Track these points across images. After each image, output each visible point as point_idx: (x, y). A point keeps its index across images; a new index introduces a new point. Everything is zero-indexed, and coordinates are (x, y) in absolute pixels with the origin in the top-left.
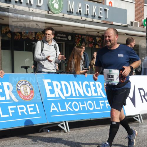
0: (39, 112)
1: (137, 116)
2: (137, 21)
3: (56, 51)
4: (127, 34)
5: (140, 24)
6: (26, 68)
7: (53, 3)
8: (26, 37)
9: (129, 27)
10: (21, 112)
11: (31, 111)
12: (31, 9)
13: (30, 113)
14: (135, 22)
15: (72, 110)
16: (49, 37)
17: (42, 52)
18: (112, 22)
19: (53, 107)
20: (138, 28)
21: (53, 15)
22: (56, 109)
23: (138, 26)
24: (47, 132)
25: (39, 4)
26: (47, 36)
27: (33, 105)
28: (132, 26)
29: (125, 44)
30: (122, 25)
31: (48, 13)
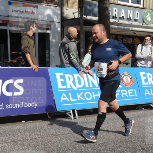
0: (136, 95)
3: (152, 52)
6: (127, 64)
7: (146, 17)
8: (126, 42)
10: (124, 95)
11: (131, 94)
12: (130, 22)
13: (130, 96)
17: (141, 52)
19: (147, 92)
21: (147, 25)
22: (149, 93)
24: (142, 109)
25: (136, 19)
26: (146, 41)
27: (132, 90)
31: (143, 24)
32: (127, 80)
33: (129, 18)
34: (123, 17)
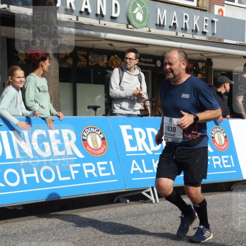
0: (114, 173)
3: (141, 84)
4: (245, 57)
6: (95, 108)
7: (134, 12)
8: (95, 64)
10: (88, 173)
11: (103, 172)
12: (102, 22)
13: (101, 175)
16: (130, 62)
18: (223, 39)
19: (135, 167)
21: (135, 30)
22: (138, 168)
24: (126, 202)
25: (114, 15)
26: (128, 61)
27: (106, 163)
30: (238, 44)
31: (128, 28)
32: (94, 141)
33: (99, 13)
34: (86, 10)
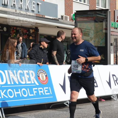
1: (67, 102)
2: (67, 15)
4: (58, 27)
5: (69, 18)
9: (60, 20)
14: (65, 16)
15: (7, 97)
18: (45, 16)
20: (68, 21)
23: (68, 20)
28: (62, 20)
29: (57, 36)
30: (54, 19)
